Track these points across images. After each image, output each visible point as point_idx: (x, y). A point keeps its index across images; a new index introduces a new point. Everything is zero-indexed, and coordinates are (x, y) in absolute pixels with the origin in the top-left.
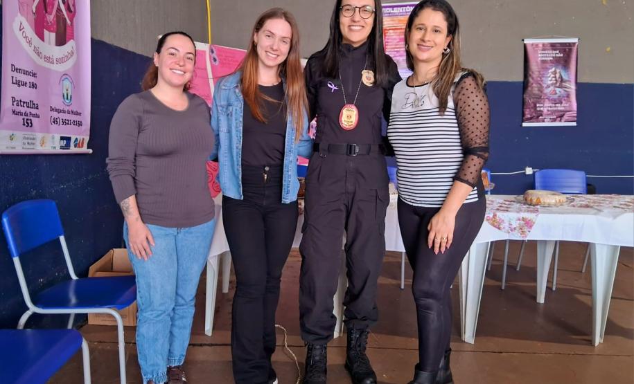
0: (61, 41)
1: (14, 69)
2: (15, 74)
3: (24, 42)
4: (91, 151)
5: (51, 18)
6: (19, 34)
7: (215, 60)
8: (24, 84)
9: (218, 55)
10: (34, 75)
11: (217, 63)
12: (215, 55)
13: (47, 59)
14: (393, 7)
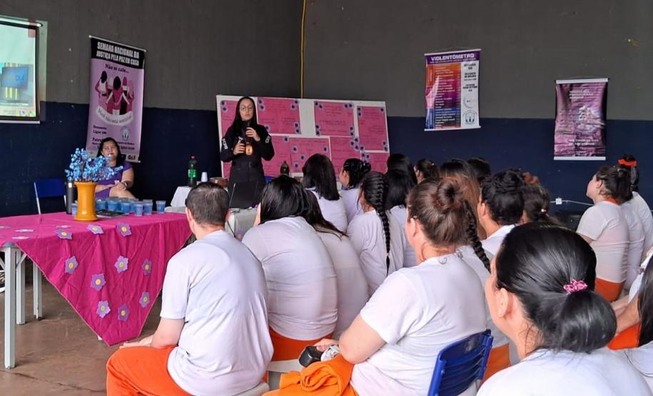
0: (123, 112)
1: (95, 127)
2: (95, 129)
3: (100, 116)
4: (140, 162)
5: (118, 104)
6: (99, 114)
7: (262, 108)
8: (99, 132)
9: (265, 104)
10: (105, 128)
11: (264, 109)
12: (262, 104)
13: (114, 121)
14: (442, 56)
